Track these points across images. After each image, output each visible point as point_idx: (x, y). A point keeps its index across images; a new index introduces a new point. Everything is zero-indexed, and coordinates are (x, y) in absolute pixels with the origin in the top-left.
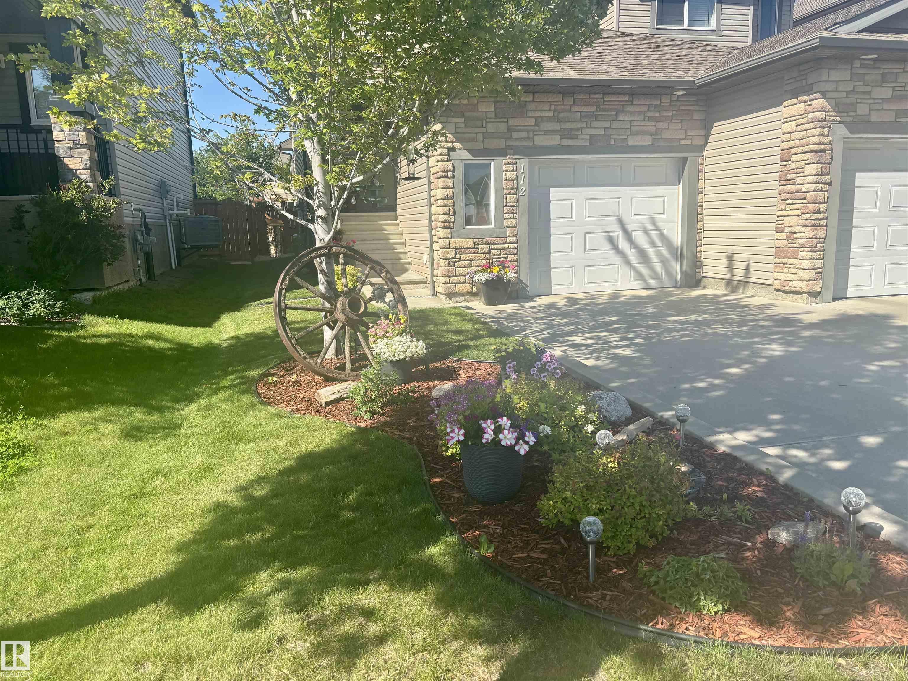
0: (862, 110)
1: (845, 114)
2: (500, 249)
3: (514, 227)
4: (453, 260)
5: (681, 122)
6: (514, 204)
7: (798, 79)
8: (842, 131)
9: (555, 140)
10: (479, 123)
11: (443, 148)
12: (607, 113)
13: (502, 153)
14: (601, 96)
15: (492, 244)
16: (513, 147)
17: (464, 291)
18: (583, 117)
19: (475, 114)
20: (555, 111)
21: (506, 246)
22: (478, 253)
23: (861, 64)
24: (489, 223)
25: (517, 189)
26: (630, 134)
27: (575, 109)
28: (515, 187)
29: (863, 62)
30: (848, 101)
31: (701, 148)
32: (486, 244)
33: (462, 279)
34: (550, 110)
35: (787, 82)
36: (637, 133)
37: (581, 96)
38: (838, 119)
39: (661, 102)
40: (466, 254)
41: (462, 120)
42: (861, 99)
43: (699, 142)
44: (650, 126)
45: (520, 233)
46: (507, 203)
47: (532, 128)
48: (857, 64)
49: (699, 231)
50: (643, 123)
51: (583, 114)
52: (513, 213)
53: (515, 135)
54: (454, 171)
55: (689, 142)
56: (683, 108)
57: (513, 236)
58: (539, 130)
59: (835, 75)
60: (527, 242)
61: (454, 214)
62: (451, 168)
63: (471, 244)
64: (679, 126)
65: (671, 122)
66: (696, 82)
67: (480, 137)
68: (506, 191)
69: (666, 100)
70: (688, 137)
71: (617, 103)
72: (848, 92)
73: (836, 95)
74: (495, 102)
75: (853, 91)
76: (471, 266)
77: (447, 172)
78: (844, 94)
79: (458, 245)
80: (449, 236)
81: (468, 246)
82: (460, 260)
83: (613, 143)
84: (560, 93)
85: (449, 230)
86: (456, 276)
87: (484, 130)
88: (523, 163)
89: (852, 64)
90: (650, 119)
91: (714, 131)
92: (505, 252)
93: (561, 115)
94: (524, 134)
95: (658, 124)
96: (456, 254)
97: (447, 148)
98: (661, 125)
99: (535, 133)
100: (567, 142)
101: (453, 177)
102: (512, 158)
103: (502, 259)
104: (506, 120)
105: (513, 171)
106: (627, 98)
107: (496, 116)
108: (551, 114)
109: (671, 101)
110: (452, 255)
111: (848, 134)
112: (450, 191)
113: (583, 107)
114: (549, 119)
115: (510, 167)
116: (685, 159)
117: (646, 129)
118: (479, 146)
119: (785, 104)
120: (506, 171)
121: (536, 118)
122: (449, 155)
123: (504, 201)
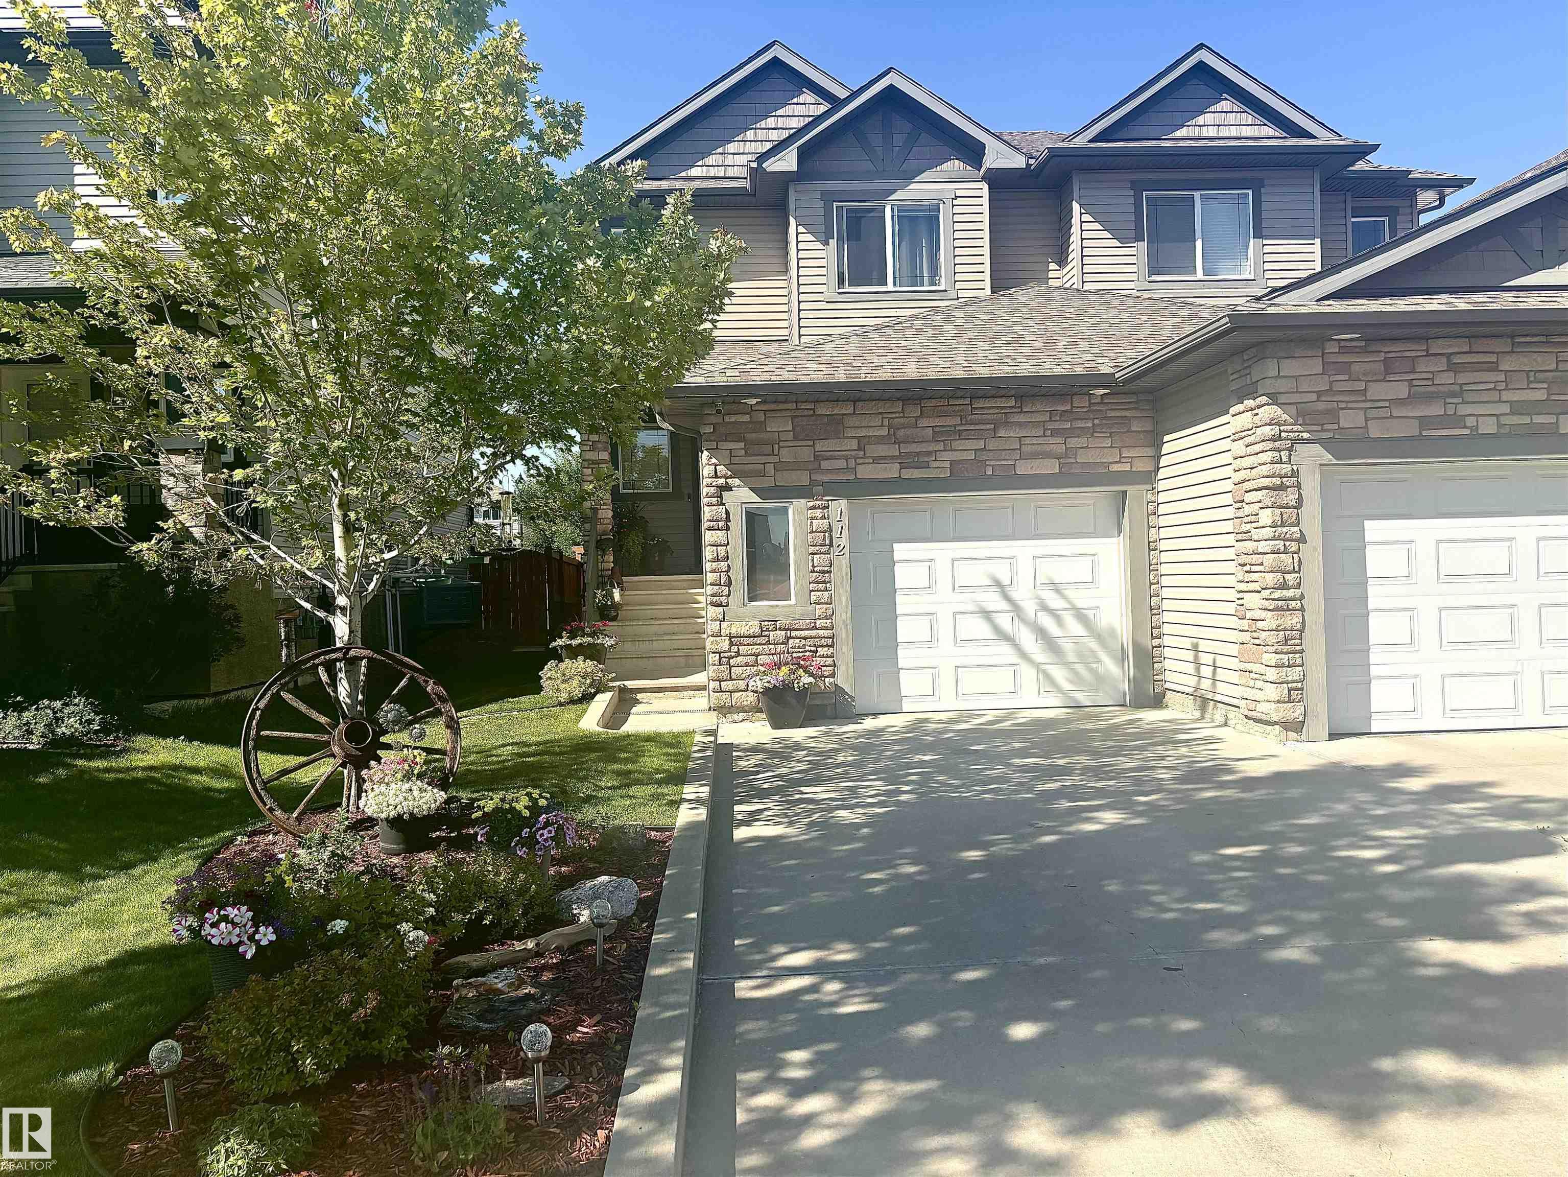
0: (1350, 419)
1: (1319, 428)
2: (805, 638)
3: (827, 603)
4: (726, 655)
5: (1110, 436)
6: (826, 569)
7: (1242, 373)
8: (1318, 453)
9: (892, 471)
10: (767, 449)
11: (711, 485)
12: (977, 427)
13: (804, 492)
14: (968, 401)
15: (791, 630)
16: (822, 484)
17: (746, 703)
18: (938, 434)
19: (762, 436)
20: (890, 427)
21: (813, 633)
22: (768, 643)
23: (1340, 347)
24: (788, 598)
25: (831, 545)
26: (1021, 459)
27: (924, 422)
28: (827, 542)
29: (1342, 344)
30: (1321, 406)
31: (1150, 477)
32: (780, 629)
33: (742, 685)
34: (882, 426)
35: (1231, 378)
36: (1035, 456)
37: (933, 403)
38: (1306, 435)
39: (1072, 407)
40: (749, 645)
41: (742, 445)
42: (1347, 402)
43: (1142, 466)
44: (1056, 445)
45: (837, 612)
46: (813, 566)
47: (853, 453)
48: (1332, 348)
49: (1155, 611)
50: (1041, 440)
51: (937, 429)
52: (824, 582)
53: (825, 465)
54: (728, 519)
55: (1127, 467)
56: (1113, 414)
57: (826, 618)
58: (865, 457)
59: (1290, 367)
60: (849, 627)
61: (729, 583)
62: (724, 516)
63: (757, 630)
64: (1108, 443)
65: (1092, 436)
66: (1117, 376)
67: (770, 469)
68: (811, 549)
69: (1081, 403)
70: (1123, 460)
71: (997, 411)
72: (1319, 394)
73: (1296, 398)
74: (793, 417)
75: (1330, 389)
76: (756, 664)
77: (717, 521)
78: (1314, 397)
79: (734, 631)
80: (721, 617)
81: (751, 632)
82: (738, 654)
83: (989, 472)
84: (899, 399)
85: (721, 609)
86: (731, 679)
87: (776, 459)
88: (839, 507)
89: (1323, 349)
90: (1055, 433)
91: (1166, 449)
92: (812, 642)
93: (901, 433)
94: (842, 464)
95: (1068, 440)
96: (732, 644)
97: (717, 486)
98: (1073, 442)
99: (858, 461)
100: (907, 474)
101: (728, 529)
102: (822, 500)
103: (808, 654)
104: (811, 443)
105: (823, 517)
106: (1012, 402)
107: (795, 438)
108: (884, 432)
109: (1090, 404)
110: (725, 645)
111: (1329, 459)
112: (722, 549)
113: (937, 420)
114: (880, 440)
115: (819, 513)
116: (1125, 493)
117: (1047, 448)
118: (768, 482)
119: (1233, 410)
120: (812, 518)
121: (859, 439)
122: (721, 497)
123: (811, 564)
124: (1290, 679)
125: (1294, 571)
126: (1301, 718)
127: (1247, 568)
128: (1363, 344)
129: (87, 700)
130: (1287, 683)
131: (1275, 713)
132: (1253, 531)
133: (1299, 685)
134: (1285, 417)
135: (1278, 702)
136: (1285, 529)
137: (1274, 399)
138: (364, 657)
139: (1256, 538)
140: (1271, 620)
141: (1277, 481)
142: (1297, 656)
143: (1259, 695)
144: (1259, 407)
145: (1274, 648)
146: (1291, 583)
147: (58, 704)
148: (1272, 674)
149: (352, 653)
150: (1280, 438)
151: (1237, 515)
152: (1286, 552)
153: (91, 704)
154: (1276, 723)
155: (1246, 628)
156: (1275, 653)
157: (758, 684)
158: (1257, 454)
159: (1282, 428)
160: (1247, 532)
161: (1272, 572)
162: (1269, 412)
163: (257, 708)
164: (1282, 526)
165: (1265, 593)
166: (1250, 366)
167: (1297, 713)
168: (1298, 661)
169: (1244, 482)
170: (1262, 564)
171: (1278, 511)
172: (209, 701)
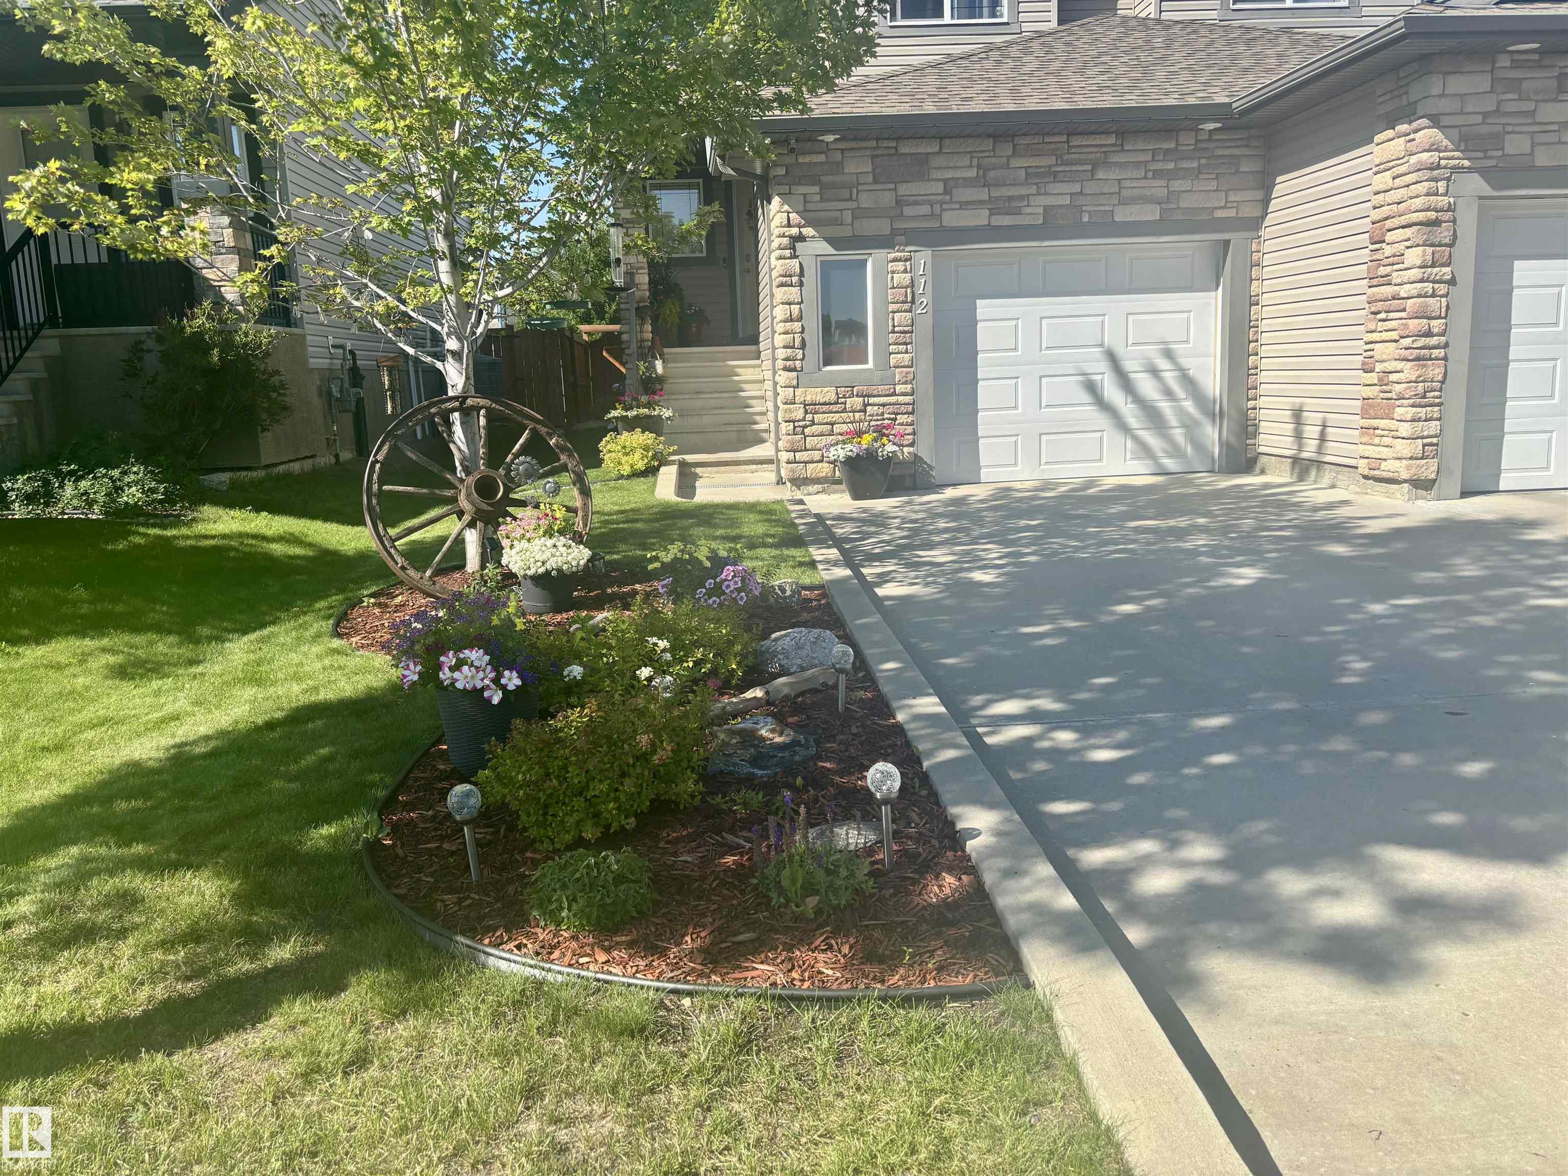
0: (1516, 145)
1: (1481, 155)
2: (884, 405)
3: (907, 367)
4: (801, 423)
5: (1217, 178)
6: (907, 329)
7: (1396, 93)
8: (1476, 184)
9: (980, 218)
10: (845, 193)
11: (784, 236)
12: (1075, 168)
13: (886, 242)
14: (1064, 138)
15: (869, 396)
16: (904, 232)
17: (821, 475)
18: (1031, 175)
19: (838, 178)
20: (979, 167)
21: (893, 399)
22: (844, 411)
23: (1512, 61)
24: (865, 361)
25: (913, 302)
26: (1120, 203)
27: (1016, 163)
28: (909, 299)
29: (1516, 57)
30: (1485, 130)
31: (1255, 224)
32: (857, 396)
33: (817, 455)
34: (971, 166)
35: (1381, 100)
36: (1133, 201)
37: (1027, 140)
38: (1466, 163)
39: (1177, 145)
40: (824, 413)
41: (817, 189)
42: (1514, 125)
43: (1249, 211)
44: (1158, 188)
45: (918, 377)
46: (894, 326)
47: (939, 198)
48: (1504, 61)
49: (1252, 371)
50: (1143, 183)
51: (1029, 170)
52: (906, 344)
53: (908, 211)
54: (802, 274)
55: (1232, 213)
56: (1220, 152)
57: (906, 383)
58: (951, 201)
59: (1457, 84)
60: (931, 392)
61: (803, 346)
62: (798, 270)
63: (833, 397)
64: (1213, 185)
65: (1197, 177)
66: (1234, 106)
67: (848, 217)
68: (892, 307)
69: (1187, 139)
70: (1229, 205)
71: (1095, 150)
72: (1485, 115)
73: (1459, 120)
74: (873, 157)
75: (1497, 111)
76: (831, 433)
77: (790, 276)
78: (1479, 119)
79: (809, 399)
80: (795, 382)
81: (826, 399)
82: (813, 423)
83: (1086, 219)
84: (989, 136)
85: (794, 374)
86: (806, 450)
87: (853, 205)
88: (923, 258)
89: (1494, 62)
90: (1157, 174)
91: (1278, 190)
92: (891, 409)
93: (991, 174)
94: (925, 210)
95: (1171, 182)
96: (806, 412)
97: (790, 237)
98: (1177, 185)
99: (945, 206)
100: (998, 221)
101: (801, 284)
102: (903, 251)
103: (886, 422)
104: (891, 186)
105: (905, 271)
106: (1112, 140)
107: (875, 181)
108: (972, 173)
109: (1197, 141)
110: (800, 414)
111: (1488, 191)
112: (795, 309)
113: (1031, 160)
114: (968, 182)
115: (900, 266)
116: (1227, 243)
117: (1148, 192)
118: (846, 232)
119: (1378, 138)
120: (893, 272)
121: (945, 181)
122: (794, 248)
123: (890, 324)
124: (1426, 433)
125: (1440, 317)
126: (1433, 476)
127: (1382, 316)
128: (1537, 57)
129: (146, 468)
130: (1423, 438)
131: (1402, 470)
132: (1395, 274)
133: (1435, 440)
134: (1446, 142)
135: (1411, 458)
136: (1435, 270)
137: (1435, 121)
138: (482, 407)
139: (1398, 281)
140: (1409, 371)
141: (1432, 215)
142: (1436, 409)
143: (1385, 452)
144: (1416, 131)
145: (1411, 401)
146: (1436, 330)
147: (116, 473)
148: (1405, 429)
149: (469, 402)
150: (1438, 167)
151: (1375, 257)
152: (1433, 295)
153: (152, 472)
154: (1405, 481)
155: (1376, 381)
156: (1413, 406)
157: (841, 452)
158: (1408, 186)
159: (1441, 155)
160: (1387, 276)
161: (1416, 318)
162: (1428, 135)
163: (377, 461)
164: (1433, 266)
165: (1407, 342)
166: (1407, 85)
167: (1429, 469)
168: (1436, 415)
169: (1386, 219)
170: (1404, 310)
171: (1429, 250)
172: (260, 474)
